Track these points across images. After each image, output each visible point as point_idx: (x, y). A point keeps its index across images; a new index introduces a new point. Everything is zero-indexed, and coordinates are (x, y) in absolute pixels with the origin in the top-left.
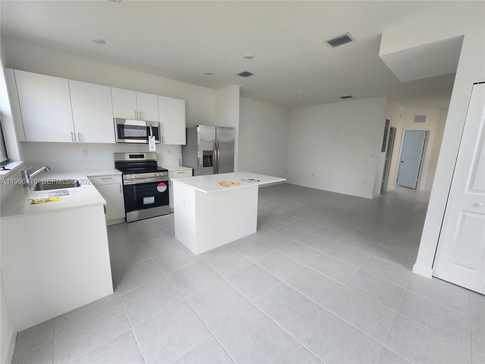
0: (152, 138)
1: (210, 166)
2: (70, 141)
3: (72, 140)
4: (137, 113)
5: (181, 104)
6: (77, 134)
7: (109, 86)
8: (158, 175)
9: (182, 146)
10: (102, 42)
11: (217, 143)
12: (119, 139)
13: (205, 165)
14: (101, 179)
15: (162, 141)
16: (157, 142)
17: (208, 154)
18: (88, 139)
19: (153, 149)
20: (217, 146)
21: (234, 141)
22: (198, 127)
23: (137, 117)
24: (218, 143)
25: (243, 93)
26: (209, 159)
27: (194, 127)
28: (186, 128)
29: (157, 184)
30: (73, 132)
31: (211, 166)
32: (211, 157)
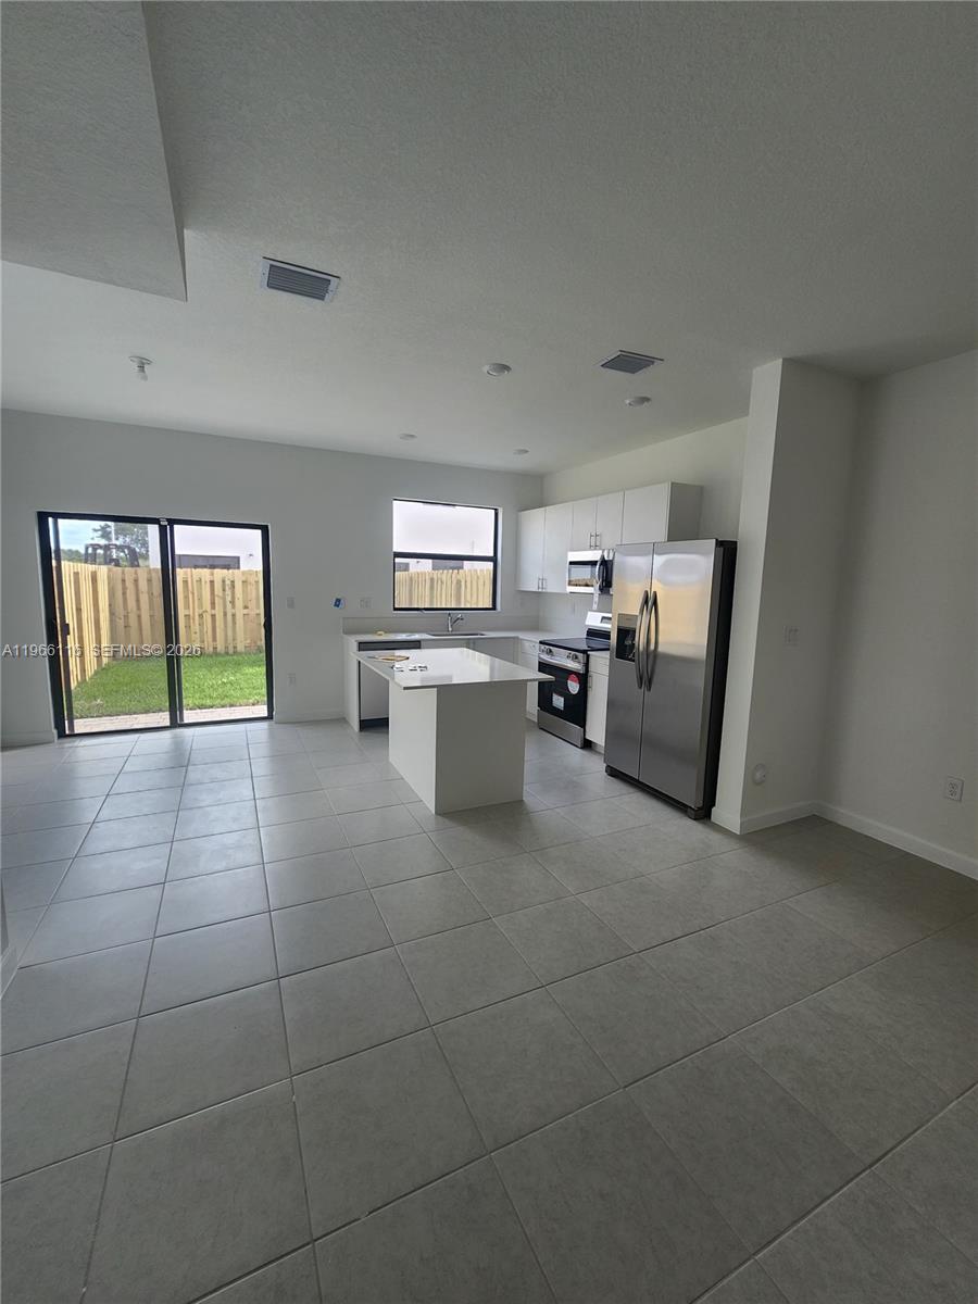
1: (630, 660)
4: (593, 538)
11: (652, 594)
12: (568, 585)
17: (628, 625)
20: (650, 605)
23: (592, 545)
24: (655, 593)
29: (569, 674)
30: (541, 577)
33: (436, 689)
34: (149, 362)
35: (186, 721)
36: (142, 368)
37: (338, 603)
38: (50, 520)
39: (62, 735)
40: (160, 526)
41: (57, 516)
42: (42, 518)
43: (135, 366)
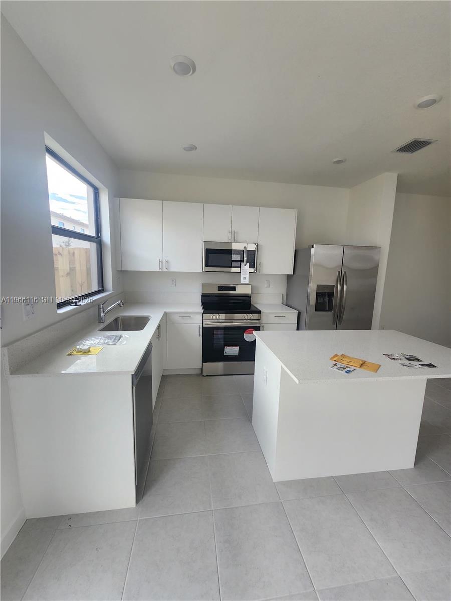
0: (245, 265)
1: (327, 311)
2: (158, 270)
3: (159, 269)
4: (230, 234)
5: (291, 216)
6: (164, 261)
7: (201, 203)
8: (246, 318)
9: (288, 276)
10: (193, 148)
11: (343, 273)
12: (206, 267)
13: (319, 307)
14: (180, 316)
15: (259, 269)
16: (252, 270)
17: (325, 291)
18: (175, 267)
19: (245, 280)
20: (342, 279)
21: (378, 266)
22: (313, 247)
23: (230, 239)
24: (345, 273)
25: (404, 187)
26: (327, 299)
27: (307, 247)
28: (295, 250)
29: (244, 329)
30: (161, 259)
31: (330, 310)
32: (331, 295)
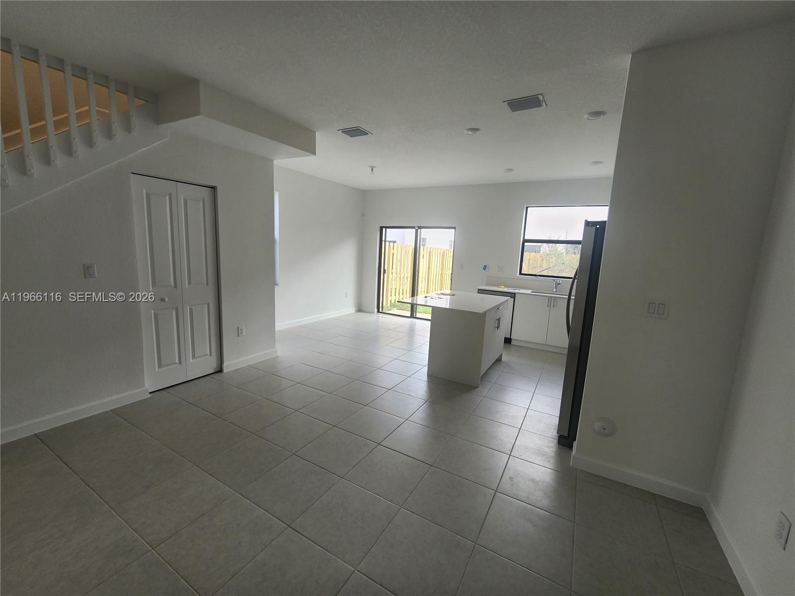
33: (431, 308)
34: (375, 167)
35: (417, 316)
36: (372, 170)
37: (485, 268)
38: (384, 229)
39: (378, 311)
40: (416, 230)
41: (386, 227)
42: (382, 228)
43: (370, 169)
